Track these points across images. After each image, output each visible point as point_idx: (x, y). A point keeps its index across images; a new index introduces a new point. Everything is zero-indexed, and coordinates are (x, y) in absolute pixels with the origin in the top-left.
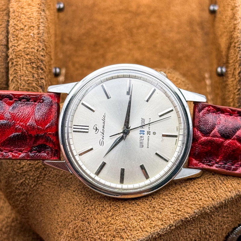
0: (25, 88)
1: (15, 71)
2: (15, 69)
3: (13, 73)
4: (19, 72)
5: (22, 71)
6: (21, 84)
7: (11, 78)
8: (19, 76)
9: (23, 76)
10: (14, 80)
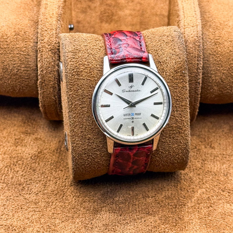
0: (47, 66)
1: (41, 55)
2: (41, 54)
3: (40, 57)
4: (44, 56)
5: (45, 55)
6: (45, 64)
7: (38, 60)
8: (44, 58)
9: (46, 58)
10: (41, 61)
